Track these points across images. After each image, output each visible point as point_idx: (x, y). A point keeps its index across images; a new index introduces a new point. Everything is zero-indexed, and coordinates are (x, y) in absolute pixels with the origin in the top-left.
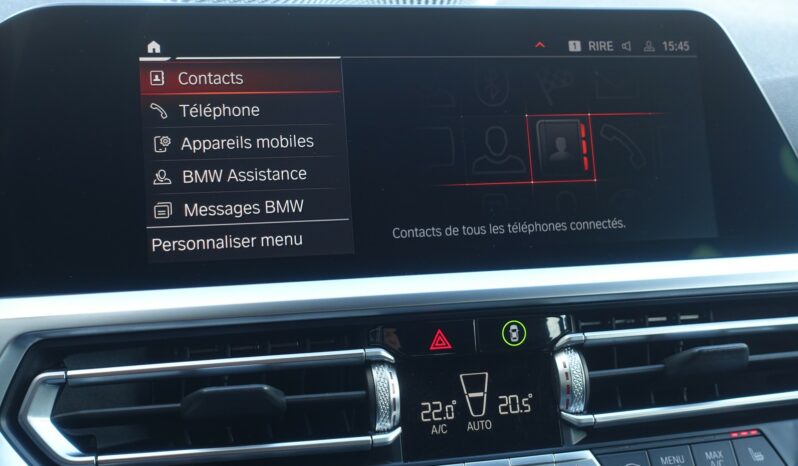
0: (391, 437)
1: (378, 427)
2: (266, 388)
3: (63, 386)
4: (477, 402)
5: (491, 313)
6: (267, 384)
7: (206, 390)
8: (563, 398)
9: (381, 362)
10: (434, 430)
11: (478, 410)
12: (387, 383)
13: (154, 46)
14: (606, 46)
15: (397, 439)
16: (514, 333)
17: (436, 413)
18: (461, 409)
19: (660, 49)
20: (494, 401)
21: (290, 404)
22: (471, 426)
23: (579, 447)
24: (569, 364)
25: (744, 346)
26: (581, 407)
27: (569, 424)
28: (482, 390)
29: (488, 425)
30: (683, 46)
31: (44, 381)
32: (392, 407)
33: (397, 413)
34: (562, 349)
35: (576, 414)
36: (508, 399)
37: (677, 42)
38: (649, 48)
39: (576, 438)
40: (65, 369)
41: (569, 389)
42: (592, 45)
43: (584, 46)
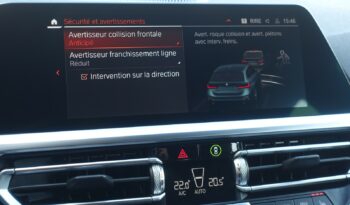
0: (161, 197)
1: (155, 192)
2: (104, 176)
3: (14, 176)
4: (199, 181)
5: (206, 142)
6: (106, 174)
7: (78, 177)
8: (238, 179)
9: (156, 164)
10: (180, 194)
11: (199, 185)
12: (159, 173)
13: (54, 22)
14: (258, 21)
15: (163, 199)
16: (216, 150)
17: (181, 186)
18: (192, 183)
19: (282, 23)
20: (206, 181)
21: (115, 183)
22: (196, 192)
23: (245, 201)
24: (240, 164)
25: (318, 156)
26: (245, 183)
27: (240, 191)
28: (201, 175)
29: (203, 191)
30: (293, 21)
31: (4, 173)
32: (161, 183)
33: (163, 186)
34: (237, 157)
35: (243, 186)
36: (213, 180)
37: (290, 19)
38: (277, 22)
39: (243, 197)
40: (14, 167)
41: (240, 175)
42: (252, 21)
43: (248, 21)
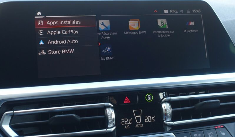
0: (112, 129)
1: (108, 126)
2: (74, 115)
3: (13, 116)
4: (138, 119)
5: (142, 92)
6: (75, 114)
7: (56, 116)
8: (164, 117)
9: (109, 107)
10: (125, 127)
11: (139, 121)
12: (111, 113)
13: (39, 13)
14: (176, 11)
15: (114, 130)
16: (149, 98)
17: (126, 122)
18: (134, 120)
19: (192, 12)
20: (143, 118)
21: (82, 120)
22: (136, 126)
23: (169, 132)
24: (166, 106)
25: (219, 100)
26: (170, 120)
27: (166, 125)
28: (140, 115)
29: (142, 125)
30: (199, 11)
31: (7, 114)
32: (113, 120)
33: (114, 122)
34: (164, 102)
35: (168, 122)
36: (148, 118)
37: (197, 10)
38: (188, 12)
39: (168, 129)
40: (13, 110)
41: (166, 114)
42: (171, 11)
43: (169, 11)
